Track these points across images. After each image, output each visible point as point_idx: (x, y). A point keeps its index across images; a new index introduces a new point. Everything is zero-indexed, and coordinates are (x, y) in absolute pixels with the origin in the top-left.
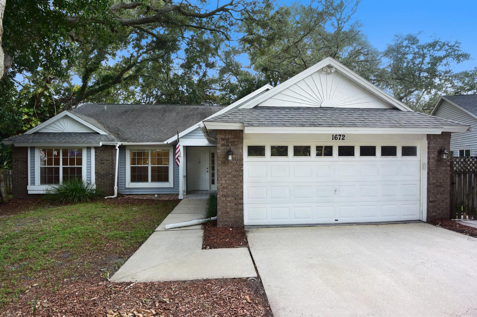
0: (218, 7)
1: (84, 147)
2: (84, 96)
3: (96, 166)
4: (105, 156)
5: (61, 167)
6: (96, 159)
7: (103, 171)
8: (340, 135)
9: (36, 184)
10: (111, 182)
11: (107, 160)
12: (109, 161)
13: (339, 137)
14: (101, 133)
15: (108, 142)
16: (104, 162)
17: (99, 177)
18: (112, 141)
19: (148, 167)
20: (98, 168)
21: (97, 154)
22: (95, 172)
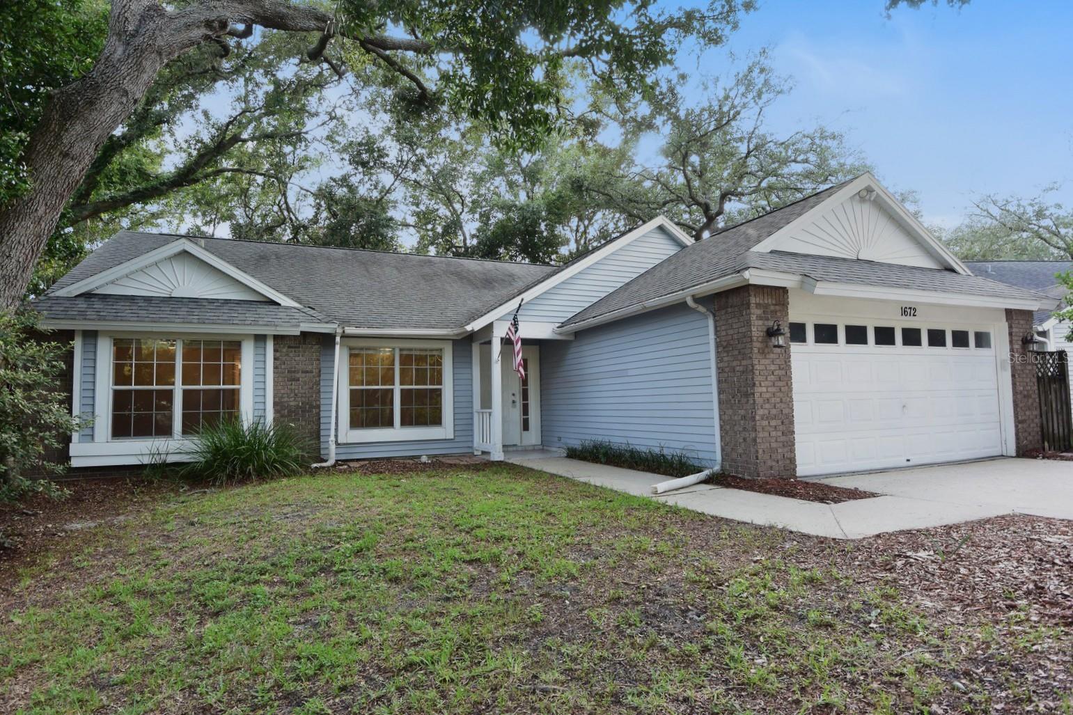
0: (568, 45)
1: (247, 336)
2: (86, 213)
3: (275, 386)
4: (301, 359)
5: (178, 389)
6: (275, 368)
7: (294, 400)
8: (910, 308)
9: (96, 439)
10: (315, 427)
11: (307, 372)
12: (311, 375)
13: (909, 311)
14: (283, 304)
15: (316, 325)
16: (298, 375)
17: (282, 416)
18: (327, 323)
19: (392, 390)
20: (282, 391)
21: (278, 354)
22: (274, 403)
